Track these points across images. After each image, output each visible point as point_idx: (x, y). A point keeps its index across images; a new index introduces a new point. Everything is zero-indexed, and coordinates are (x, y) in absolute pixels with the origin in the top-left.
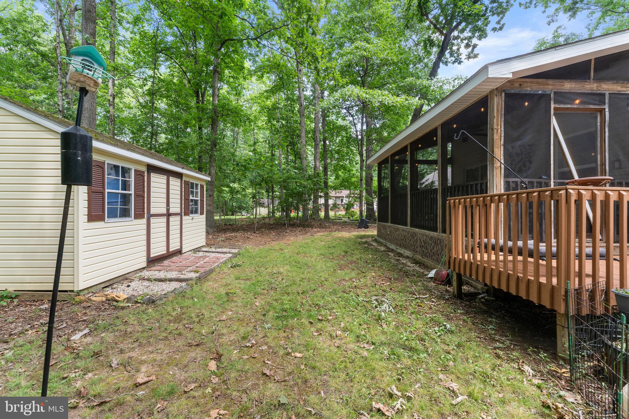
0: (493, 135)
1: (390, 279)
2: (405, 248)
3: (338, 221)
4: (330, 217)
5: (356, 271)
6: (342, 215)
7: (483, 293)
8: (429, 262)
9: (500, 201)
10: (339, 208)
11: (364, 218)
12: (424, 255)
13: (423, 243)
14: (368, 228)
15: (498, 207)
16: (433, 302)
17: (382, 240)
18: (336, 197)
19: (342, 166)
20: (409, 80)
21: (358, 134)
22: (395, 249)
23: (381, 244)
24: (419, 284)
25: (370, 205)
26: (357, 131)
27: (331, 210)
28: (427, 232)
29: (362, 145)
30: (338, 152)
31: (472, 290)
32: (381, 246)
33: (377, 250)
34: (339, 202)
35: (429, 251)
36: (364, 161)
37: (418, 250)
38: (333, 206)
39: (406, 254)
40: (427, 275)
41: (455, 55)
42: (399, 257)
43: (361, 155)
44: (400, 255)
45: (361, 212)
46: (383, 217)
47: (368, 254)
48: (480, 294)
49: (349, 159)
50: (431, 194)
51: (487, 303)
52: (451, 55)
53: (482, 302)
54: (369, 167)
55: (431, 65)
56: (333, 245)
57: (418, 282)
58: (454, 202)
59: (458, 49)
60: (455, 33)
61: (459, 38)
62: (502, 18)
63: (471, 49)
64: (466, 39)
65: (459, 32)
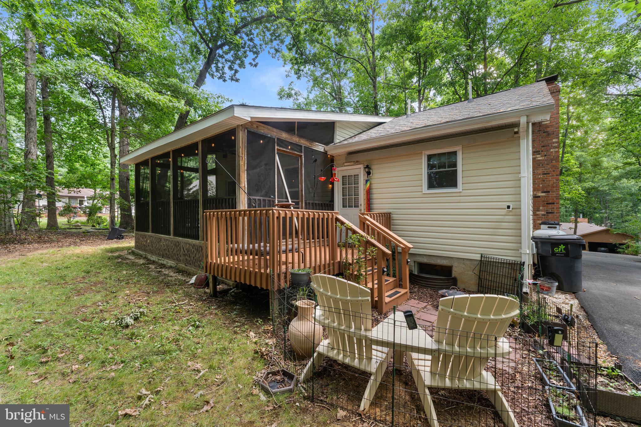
0: (239, 161)
1: (149, 293)
2: (168, 258)
3: (73, 230)
4: (59, 225)
5: (103, 293)
6: (82, 223)
7: (234, 288)
8: (192, 269)
9: (245, 215)
10: (75, 213)
11: (117, 227)
12: (187, 263)
13: (186, 252)
14: (123, 238)
15: (243, 220)
16: (191, 305)
17: (141, 252)
18: (70, 198)
19: (80, 157)
20: (174, 80)
21: (107, 120)
22: (157, 260)
23: (140, 256)
24: (180, 292)
25: (125, 210)
26: (104, 117)
27: (61, 215)
28: (190, 241)
29: (113, 136)
30: (73, 138)
31: (226, 287)
32: (140, 259)
33: (134, 264)
34: (75, 204)
35: (192, 258)
36: (116, 156)
37: (181, 258)
38: (65, 210)
39: (169, 265)
40: (189, 282)
41: (221, 72)
42: (161, 268)
43: (112, 149)
44: (163, 266)
45: (112, 218)
46: (141, 226)
47: (122, 270)
48: (231, 289)
49: (92, 149)
50: (193, 203)
51: (236, 296)
52: (217, 71)
53: (232, 296)
54: (123, 166)
55: (198, 70)
56: (65, 265)
57: (179, 290)
58: (210, 215)
59: (223, 67)
60: (220, 51)
61: (224, 57)
62: (256, 57)
63: (233, 72)
64: (229, 61)
65: (223, 52)
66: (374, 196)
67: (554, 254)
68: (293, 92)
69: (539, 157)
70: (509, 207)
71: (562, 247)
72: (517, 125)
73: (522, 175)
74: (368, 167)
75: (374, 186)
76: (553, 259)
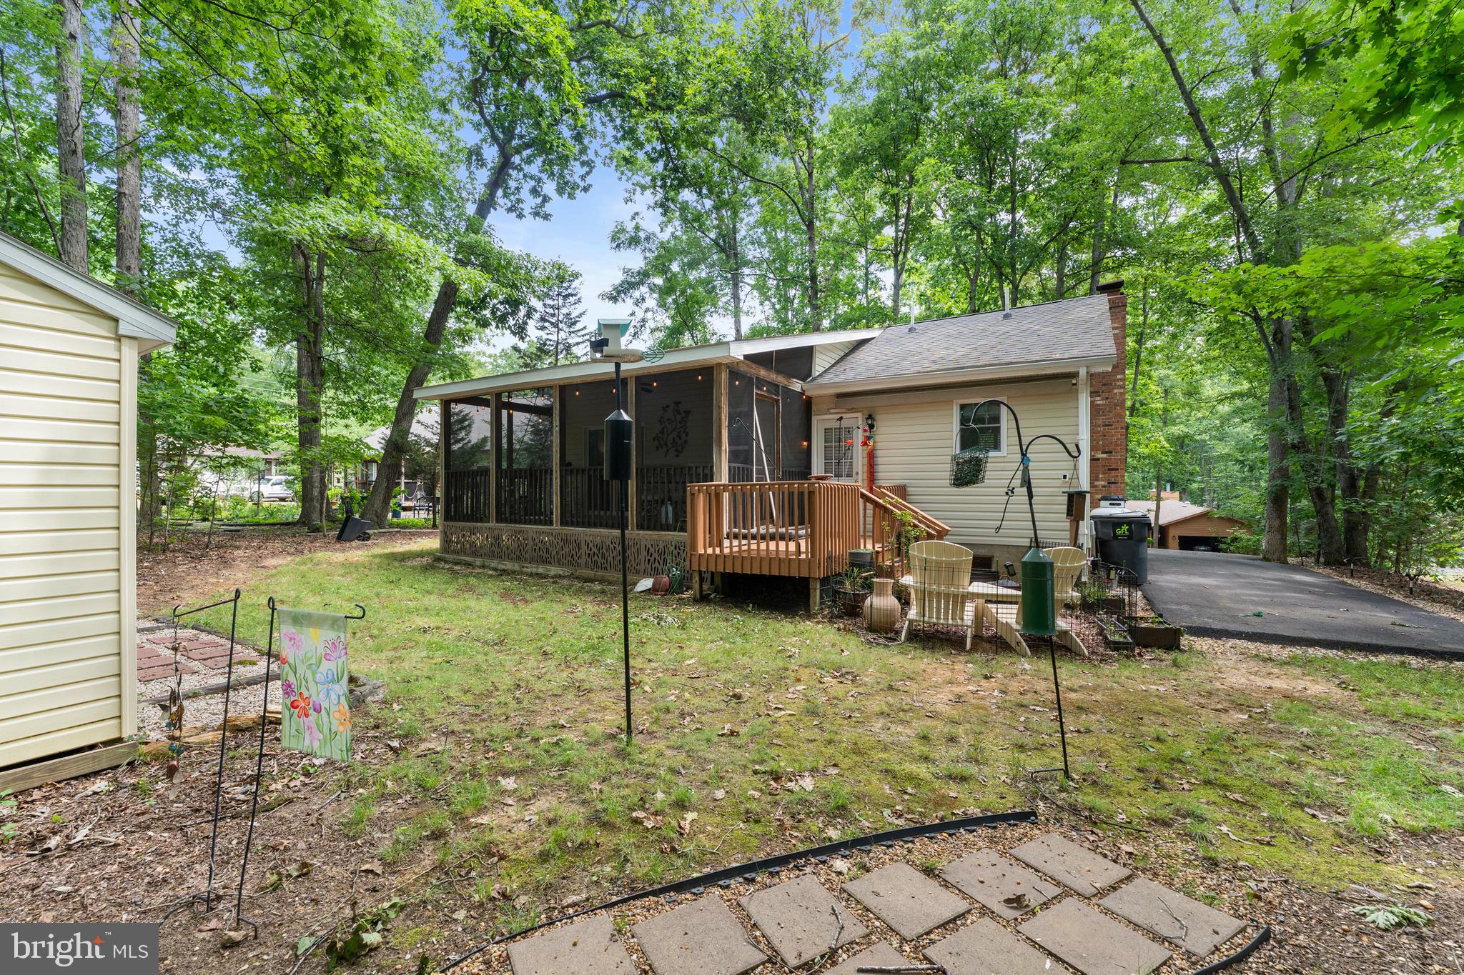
2: (547, 562)
12: (596, 567)
13: (594, 550)
22: (517, 568)
23: (466, 565)
28: (604, 531)
32: (473, 568)
37: (582, 561)
39: (553, 573)
42: (544, 578)
44: (540, 576)
59: (517, 189)
60: (516, 159)
61: (521, 170)
62: (588, 173)
63: (539, 200)
64: (531, 178)
65: (522, 160)
66: (879, 460)
67: (1116, 537)
68: (642, 235)
69: (1099, 401)
70: (1065, 477)
71: (1125, 527)
72: (1075, 375)
73: (1081, 437)
74: (870, 417)
75: (879, 445)
76: (1115, 543)
